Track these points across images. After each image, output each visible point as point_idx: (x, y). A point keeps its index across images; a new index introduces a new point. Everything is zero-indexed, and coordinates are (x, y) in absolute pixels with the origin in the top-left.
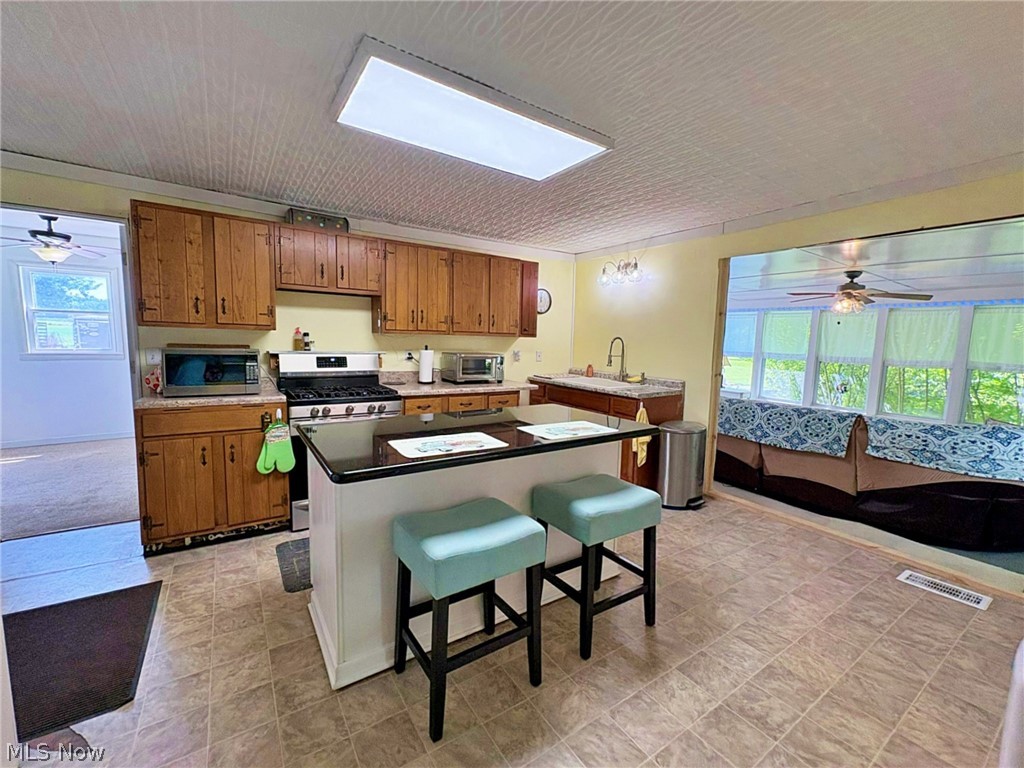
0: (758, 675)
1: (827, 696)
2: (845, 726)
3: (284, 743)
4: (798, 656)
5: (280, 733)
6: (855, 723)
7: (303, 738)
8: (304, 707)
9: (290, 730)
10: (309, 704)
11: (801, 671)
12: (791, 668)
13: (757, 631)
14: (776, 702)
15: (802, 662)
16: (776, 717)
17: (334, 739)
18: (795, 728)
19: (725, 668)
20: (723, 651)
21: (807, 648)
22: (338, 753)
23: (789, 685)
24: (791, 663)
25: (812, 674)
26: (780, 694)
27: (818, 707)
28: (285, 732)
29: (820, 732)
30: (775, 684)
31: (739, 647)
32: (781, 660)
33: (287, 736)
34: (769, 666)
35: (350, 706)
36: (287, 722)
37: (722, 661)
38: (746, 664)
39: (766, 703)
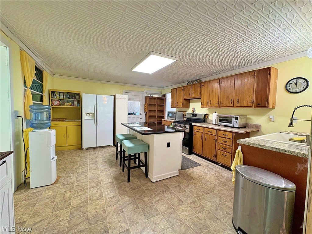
0: (102, 193)
1: (87, 202)
2: (80, 199)
4: (101, 205)
6: (79, 201)
11: (97, 202)
12: (99, 200)
13: (115, 202)
14: (94, 192)
15: (98, 205)
16: (92, 189)
18: (88, 191)
19: (108, 189)
20: (113, 191)
21: (101, 210)
23: (96, 197)
24: (100, 202)
25: (94, 204)
26: (95, 194)
27: (87, 198)
29: (84, 194)
30: (98, 194)
31: (112, 195)
32: (103, 200)
34: (103, 197)
37: (110, 189)
38: (107, 193)
39: (96, 190)
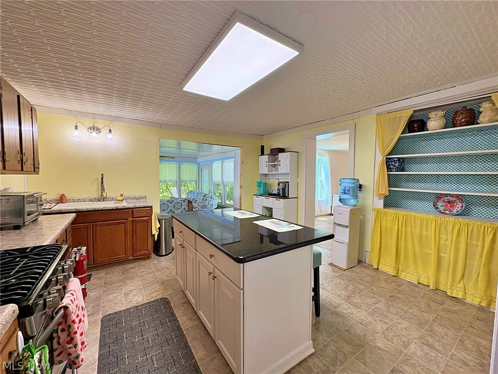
3: (345, 362)
5: (342, 367)
7: (339, 356)
8: (326, 363)
9: (339, 363)
10: (324, 362)
17: (333, 345)
22: (337, 342)
28: (341, 365)
33: (342, 363)
35: (317, 345)
36: (337, 367)
